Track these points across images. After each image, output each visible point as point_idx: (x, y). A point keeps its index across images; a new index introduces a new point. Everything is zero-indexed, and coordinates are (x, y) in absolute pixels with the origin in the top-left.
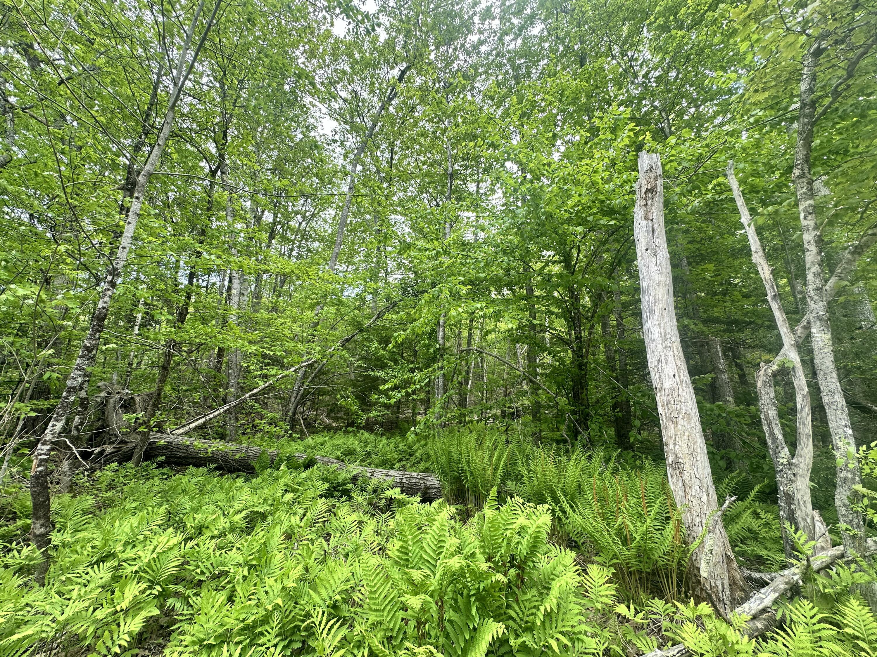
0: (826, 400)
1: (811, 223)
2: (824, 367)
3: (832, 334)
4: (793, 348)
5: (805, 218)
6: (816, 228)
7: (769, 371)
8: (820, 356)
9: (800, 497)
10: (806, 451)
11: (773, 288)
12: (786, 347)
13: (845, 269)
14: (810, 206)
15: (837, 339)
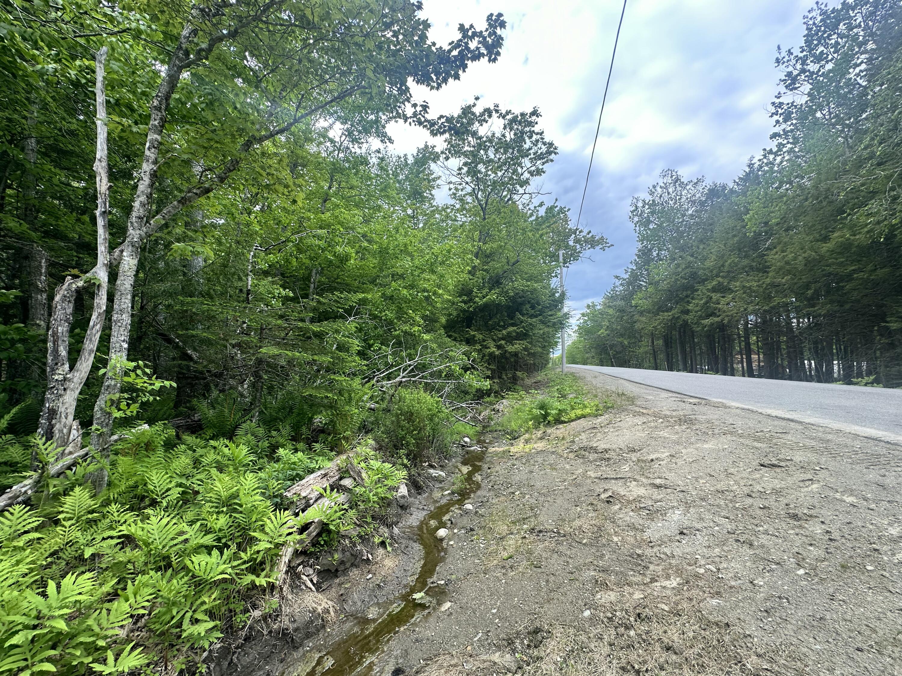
0: (115, 317)
1: (153, 156)
2: (122, 288)
3: (139, 261)
4: (105, 268)
5: (149, 149)
6: (155, 162)
7: (74, 286)
8: (122, 278)
9: (63, 410)
10: (84, 365)
11: (105, 204)
12: (98, 266)
13: (169, 212)
14: (156, 140)
15: (141, 266)
